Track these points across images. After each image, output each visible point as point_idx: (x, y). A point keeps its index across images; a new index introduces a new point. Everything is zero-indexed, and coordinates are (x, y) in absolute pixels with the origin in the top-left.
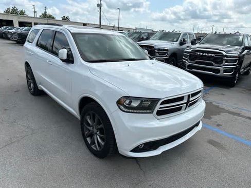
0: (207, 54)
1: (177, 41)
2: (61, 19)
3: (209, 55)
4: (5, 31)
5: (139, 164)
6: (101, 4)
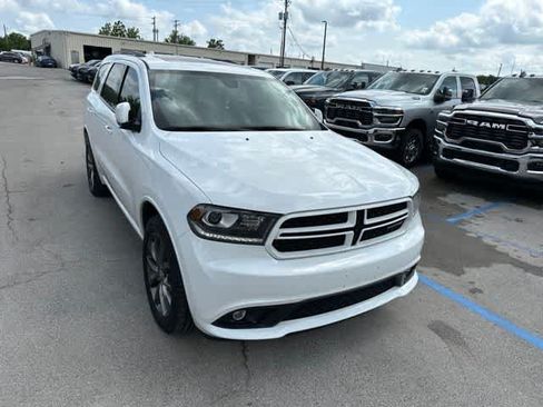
0: (488, 125)
1: (428, 93)
2: (206, 46)
3: (494, 125)
4: (92, 68)
5: (245, 357)
6: (286, 13)
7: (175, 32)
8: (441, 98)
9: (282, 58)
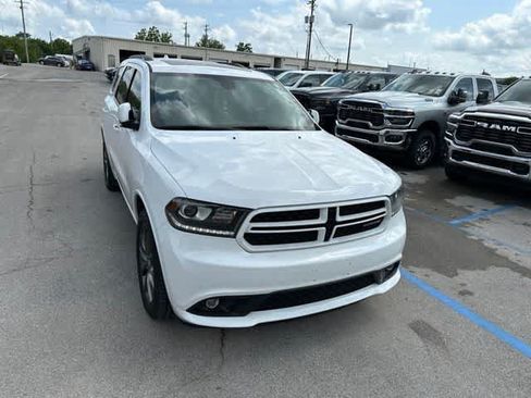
1: (442, 94)
2: (235, 49)
3: (504, 128)
6: (312, 17)
7: (206, 37)
8: (454, 100)
9: (307, 61)
